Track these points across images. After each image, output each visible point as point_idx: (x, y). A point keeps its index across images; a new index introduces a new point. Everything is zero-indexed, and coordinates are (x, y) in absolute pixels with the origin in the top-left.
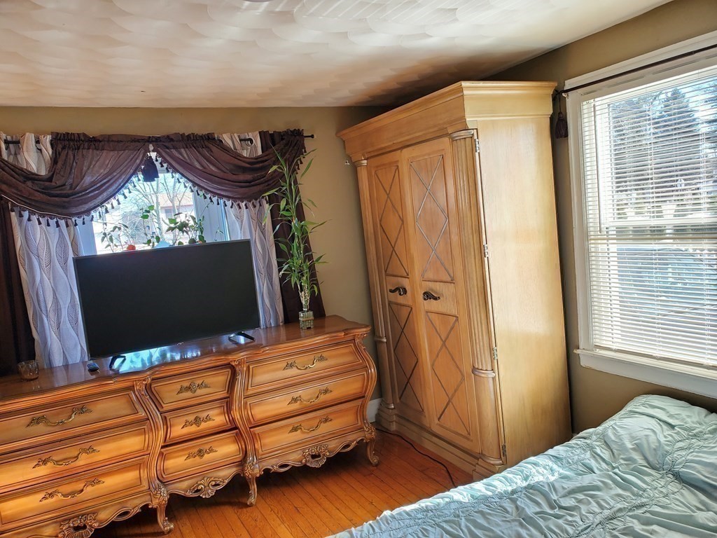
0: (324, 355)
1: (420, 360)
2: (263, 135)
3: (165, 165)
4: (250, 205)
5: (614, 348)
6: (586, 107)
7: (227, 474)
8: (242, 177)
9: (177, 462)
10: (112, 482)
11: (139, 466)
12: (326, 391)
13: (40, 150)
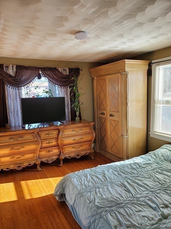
0: (82, 129)
1: (107, 133)
2: (69, 69)
3: (43, 75)
4: (64, 88)
5: (159, 132)
6: (157, 68)
7: (55, 158)
8: (63, 80)
9: (43, 153)
10: (28, 156)
11: (34, 153)
12: (82, 138)
13: (13, 69)
